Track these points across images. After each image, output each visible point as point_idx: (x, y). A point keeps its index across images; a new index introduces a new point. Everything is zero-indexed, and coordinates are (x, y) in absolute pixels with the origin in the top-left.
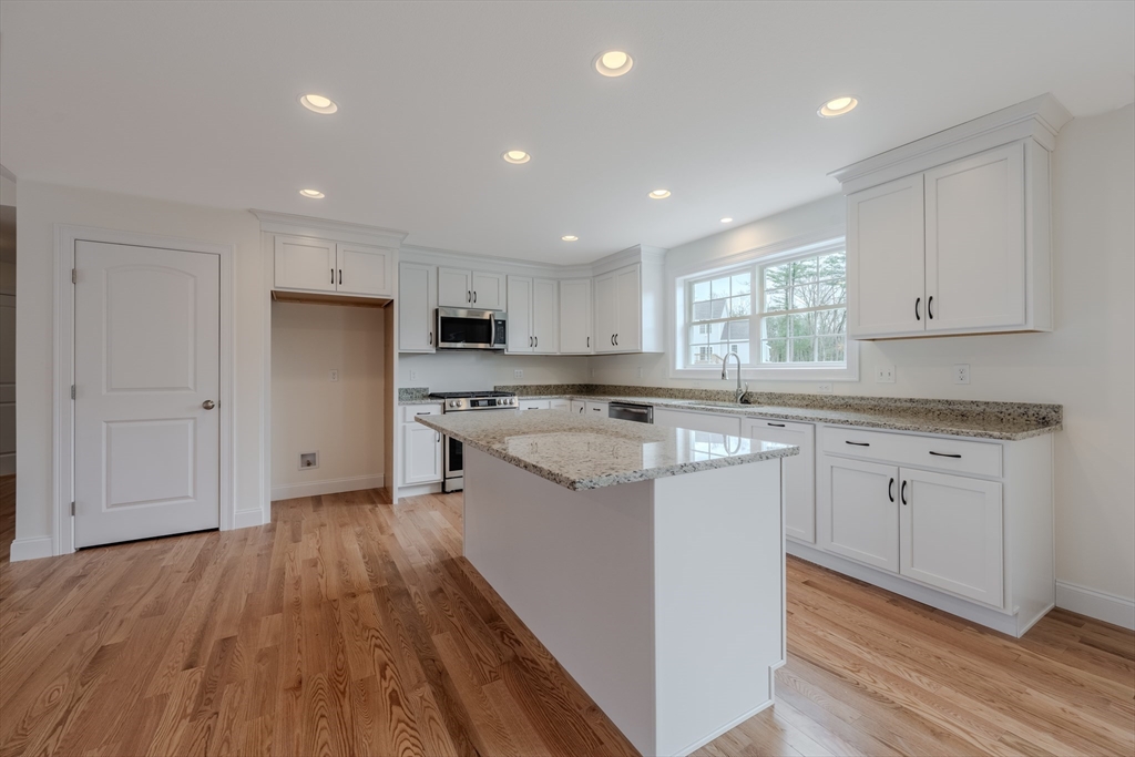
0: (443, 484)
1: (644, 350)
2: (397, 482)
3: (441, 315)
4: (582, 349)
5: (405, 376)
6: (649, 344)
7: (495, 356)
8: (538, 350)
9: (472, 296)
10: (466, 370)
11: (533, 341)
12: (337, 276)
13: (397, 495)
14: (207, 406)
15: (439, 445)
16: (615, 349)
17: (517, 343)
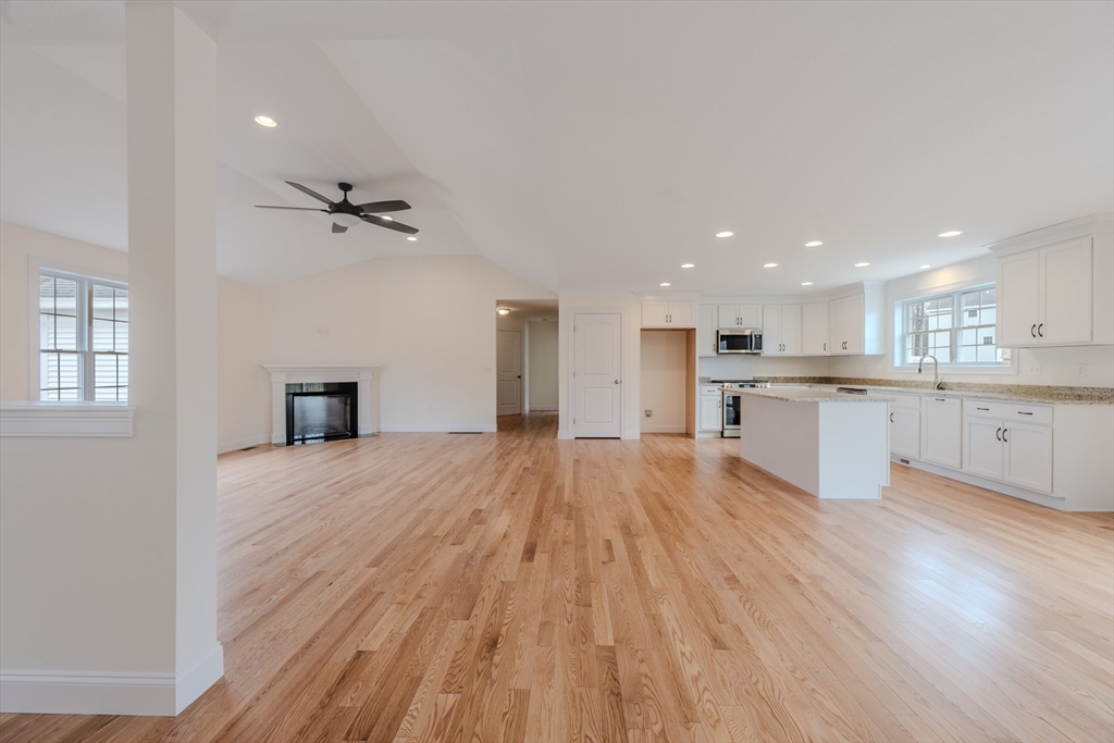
0: (722, 433)
1: (866, 353)
2: (697, 429)
3: (720, 334)
4: (820, 352)
5: (702, 370)
6: (871, 347)
7: (755, 357)
8: (785, 353)
9: (739, 321)
10: (737, 366)
11: (782, 347)
12: (669, 318)
13: (697, 436)
14: (616, 382)
15: (720, 410)
16: (845, 352)
17: (769, 348)
